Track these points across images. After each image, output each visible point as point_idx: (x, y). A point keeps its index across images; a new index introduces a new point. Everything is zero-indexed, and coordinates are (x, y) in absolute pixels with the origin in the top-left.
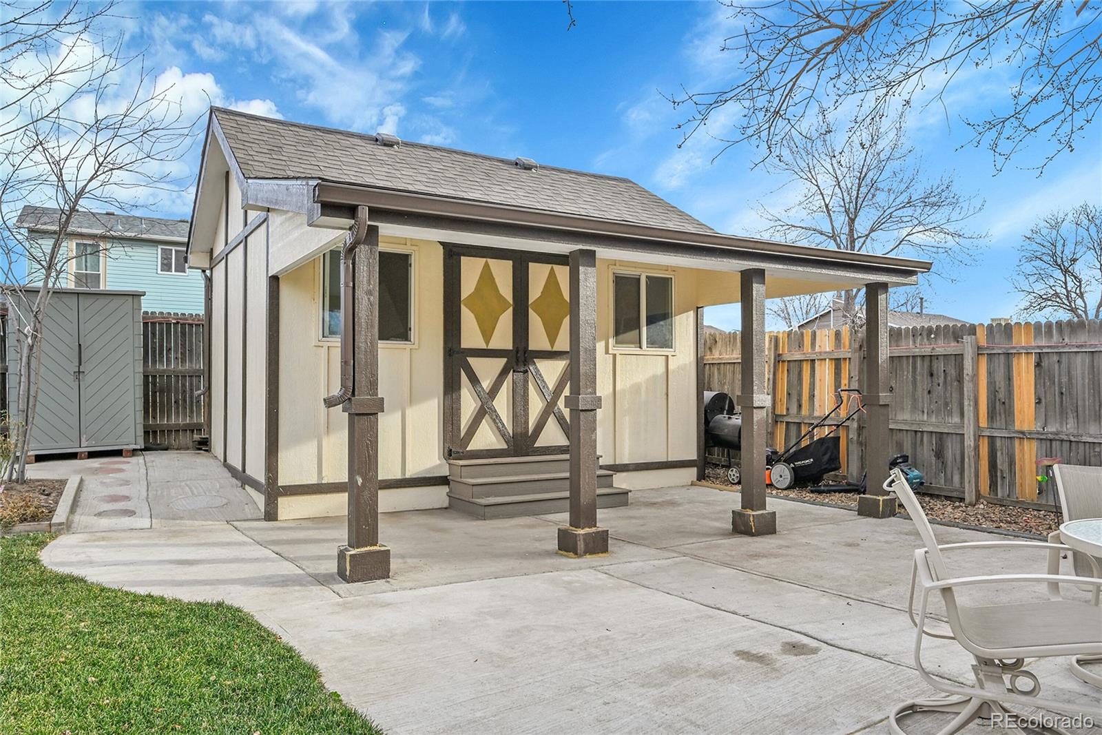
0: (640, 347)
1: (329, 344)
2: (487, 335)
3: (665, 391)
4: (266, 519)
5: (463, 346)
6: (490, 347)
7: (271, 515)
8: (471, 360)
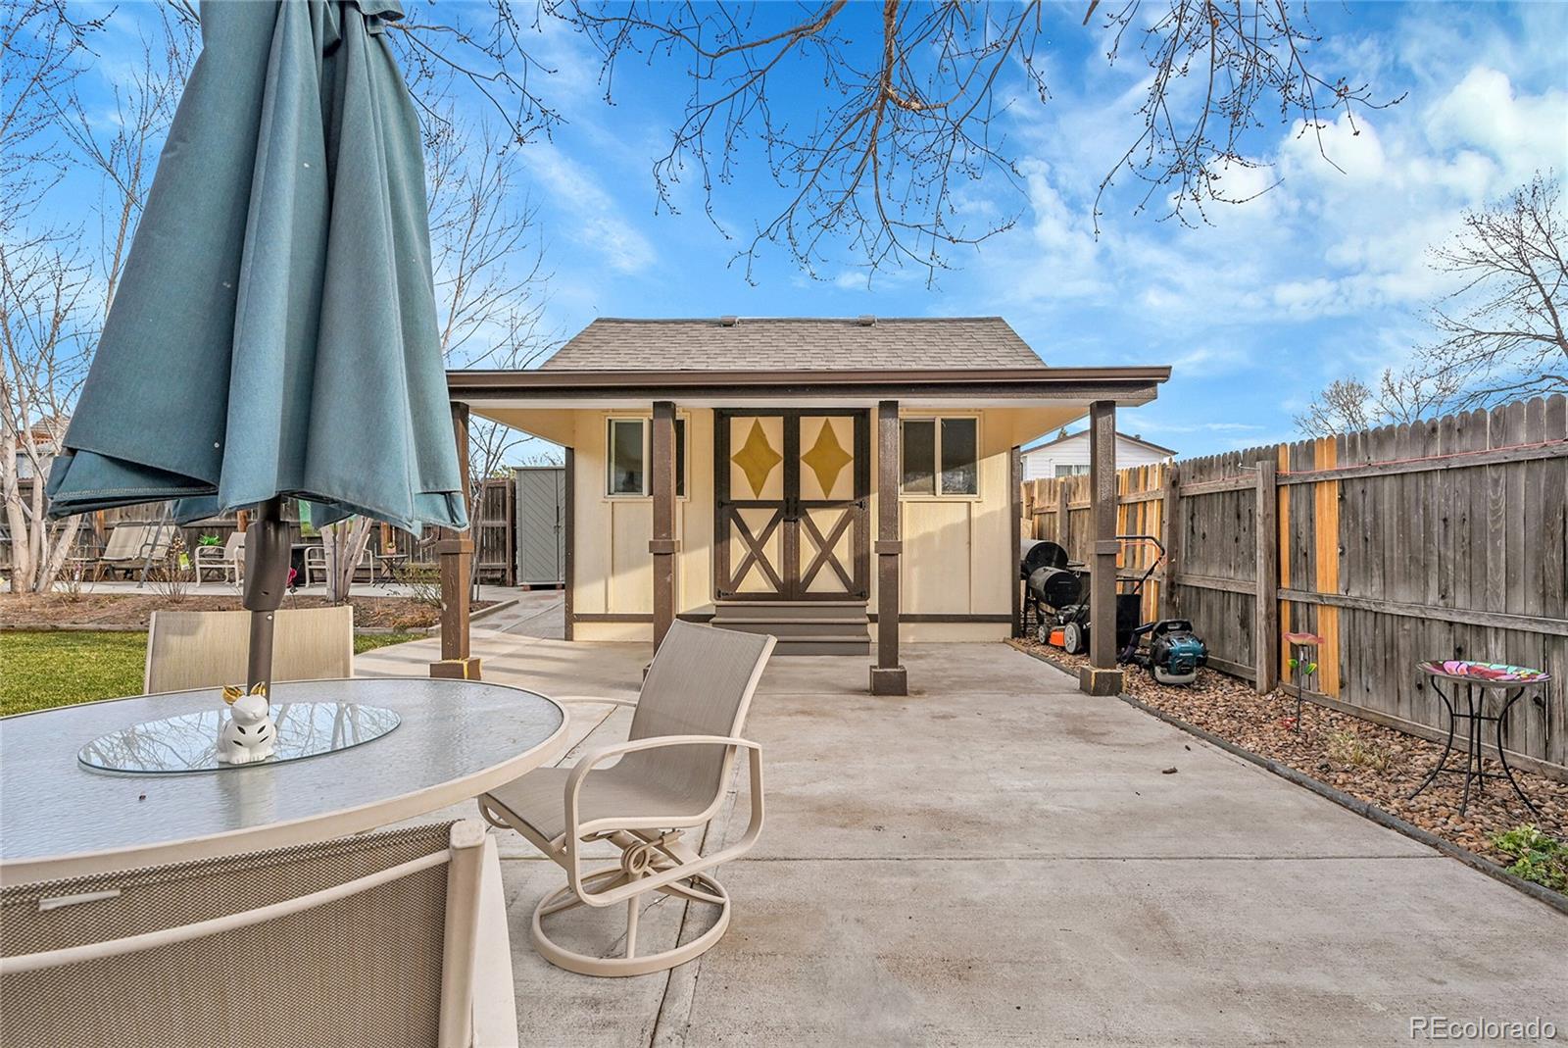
0: (935, 494)
1: (613, 500)
2: (757, 487)
3: (967, 540)
4: (566, 640)
5: (732, 498)
6: (760, 498)
7: (569, 637)
8: (741, 511)
